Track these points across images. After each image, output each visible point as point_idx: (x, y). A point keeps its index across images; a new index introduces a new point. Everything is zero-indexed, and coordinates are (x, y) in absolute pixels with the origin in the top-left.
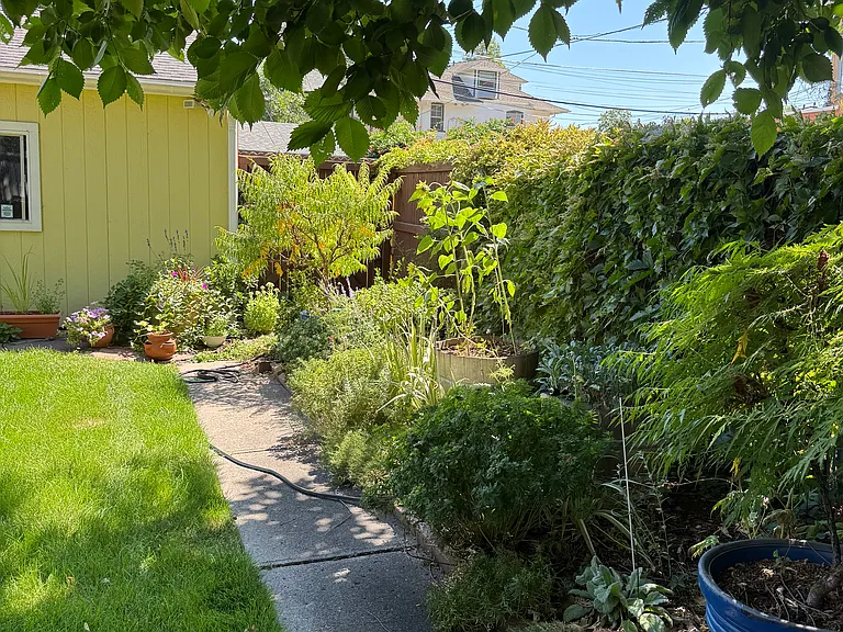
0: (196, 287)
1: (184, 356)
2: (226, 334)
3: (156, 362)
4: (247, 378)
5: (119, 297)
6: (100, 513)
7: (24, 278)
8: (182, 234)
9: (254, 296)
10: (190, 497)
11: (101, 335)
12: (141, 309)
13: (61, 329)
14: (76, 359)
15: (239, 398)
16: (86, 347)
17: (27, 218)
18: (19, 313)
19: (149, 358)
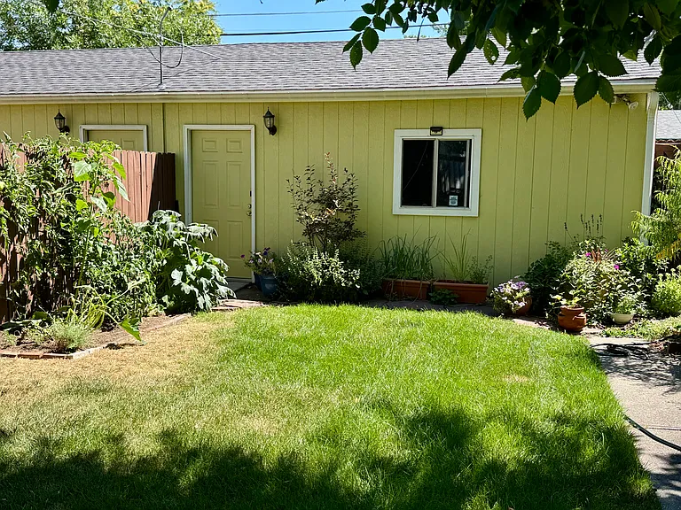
0: (607, 267)
1: (592, 330)
2: (633, 312)
3: (568, 332)
4: (656, 356)
5: (537, 273)
6: (532, 458)
7: (463, 254)
8: (597, 217)
9: (664, 278)
10: (611, 461)
11: (522, 304)
12: (557, 284)
13: (489, 297)
14: (499, 324)
15: (650, 375)
16: (509, 314)
17: (468, 206)
18: (457, 282)
19: (562, 329)
